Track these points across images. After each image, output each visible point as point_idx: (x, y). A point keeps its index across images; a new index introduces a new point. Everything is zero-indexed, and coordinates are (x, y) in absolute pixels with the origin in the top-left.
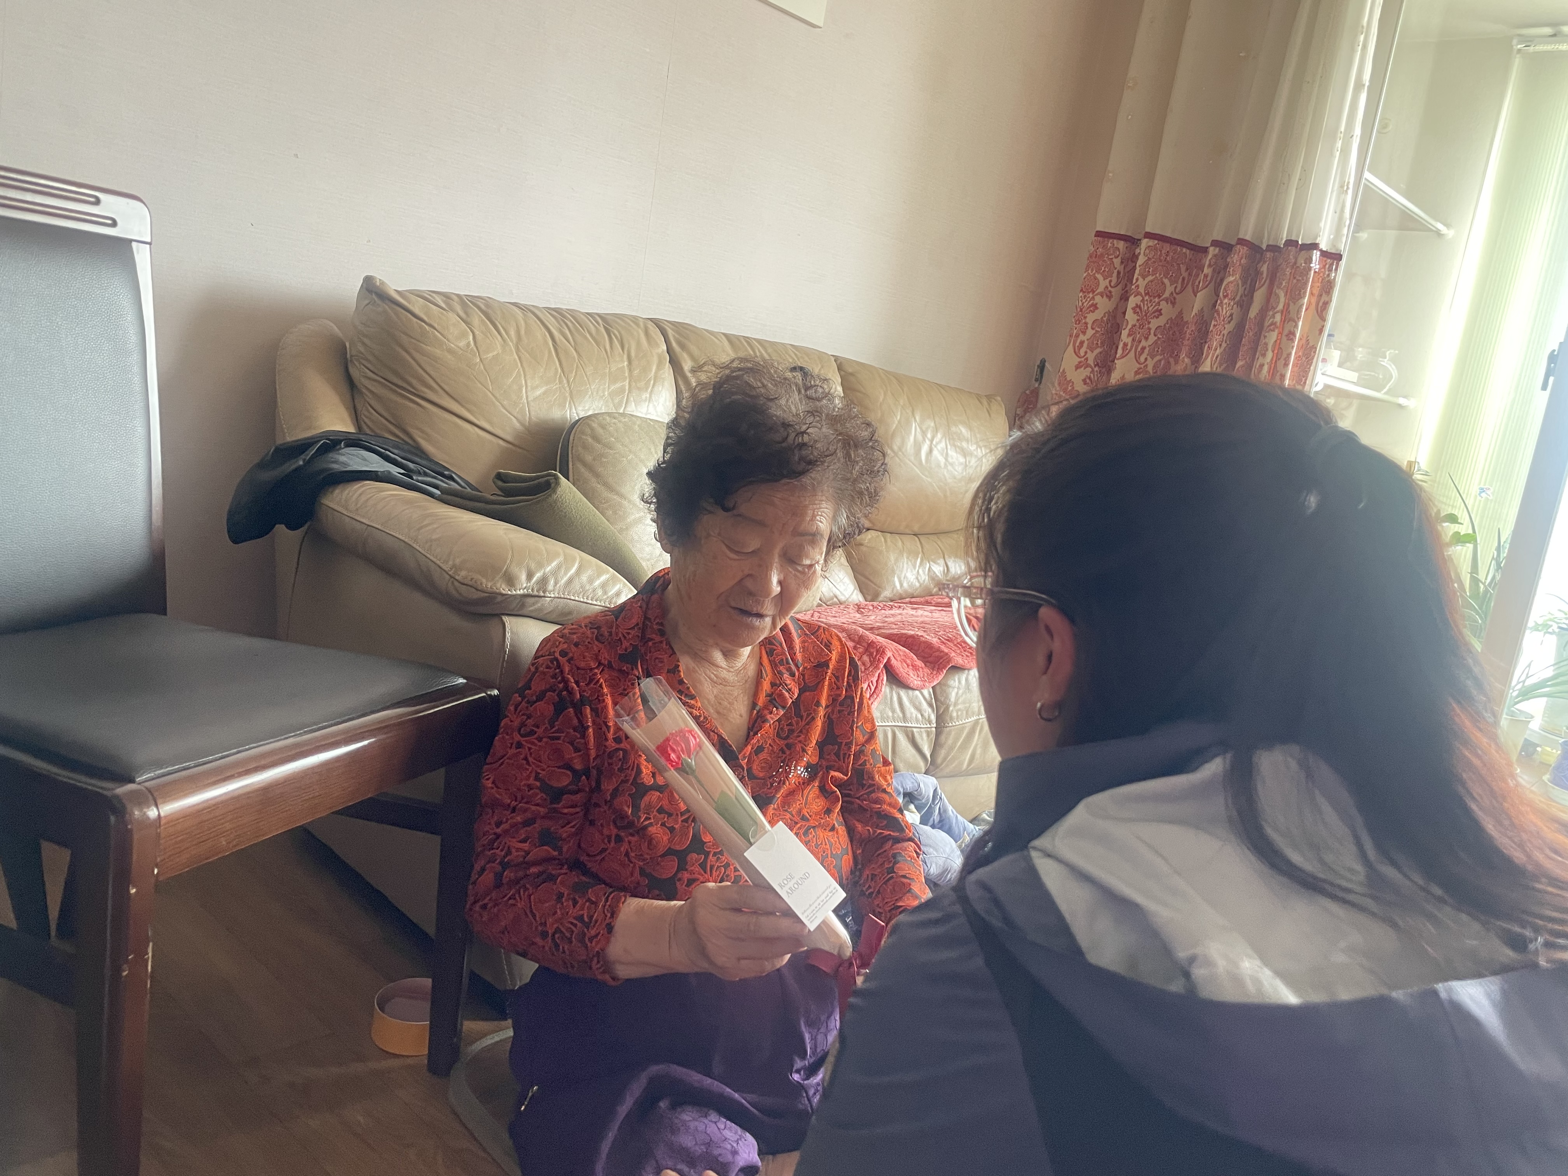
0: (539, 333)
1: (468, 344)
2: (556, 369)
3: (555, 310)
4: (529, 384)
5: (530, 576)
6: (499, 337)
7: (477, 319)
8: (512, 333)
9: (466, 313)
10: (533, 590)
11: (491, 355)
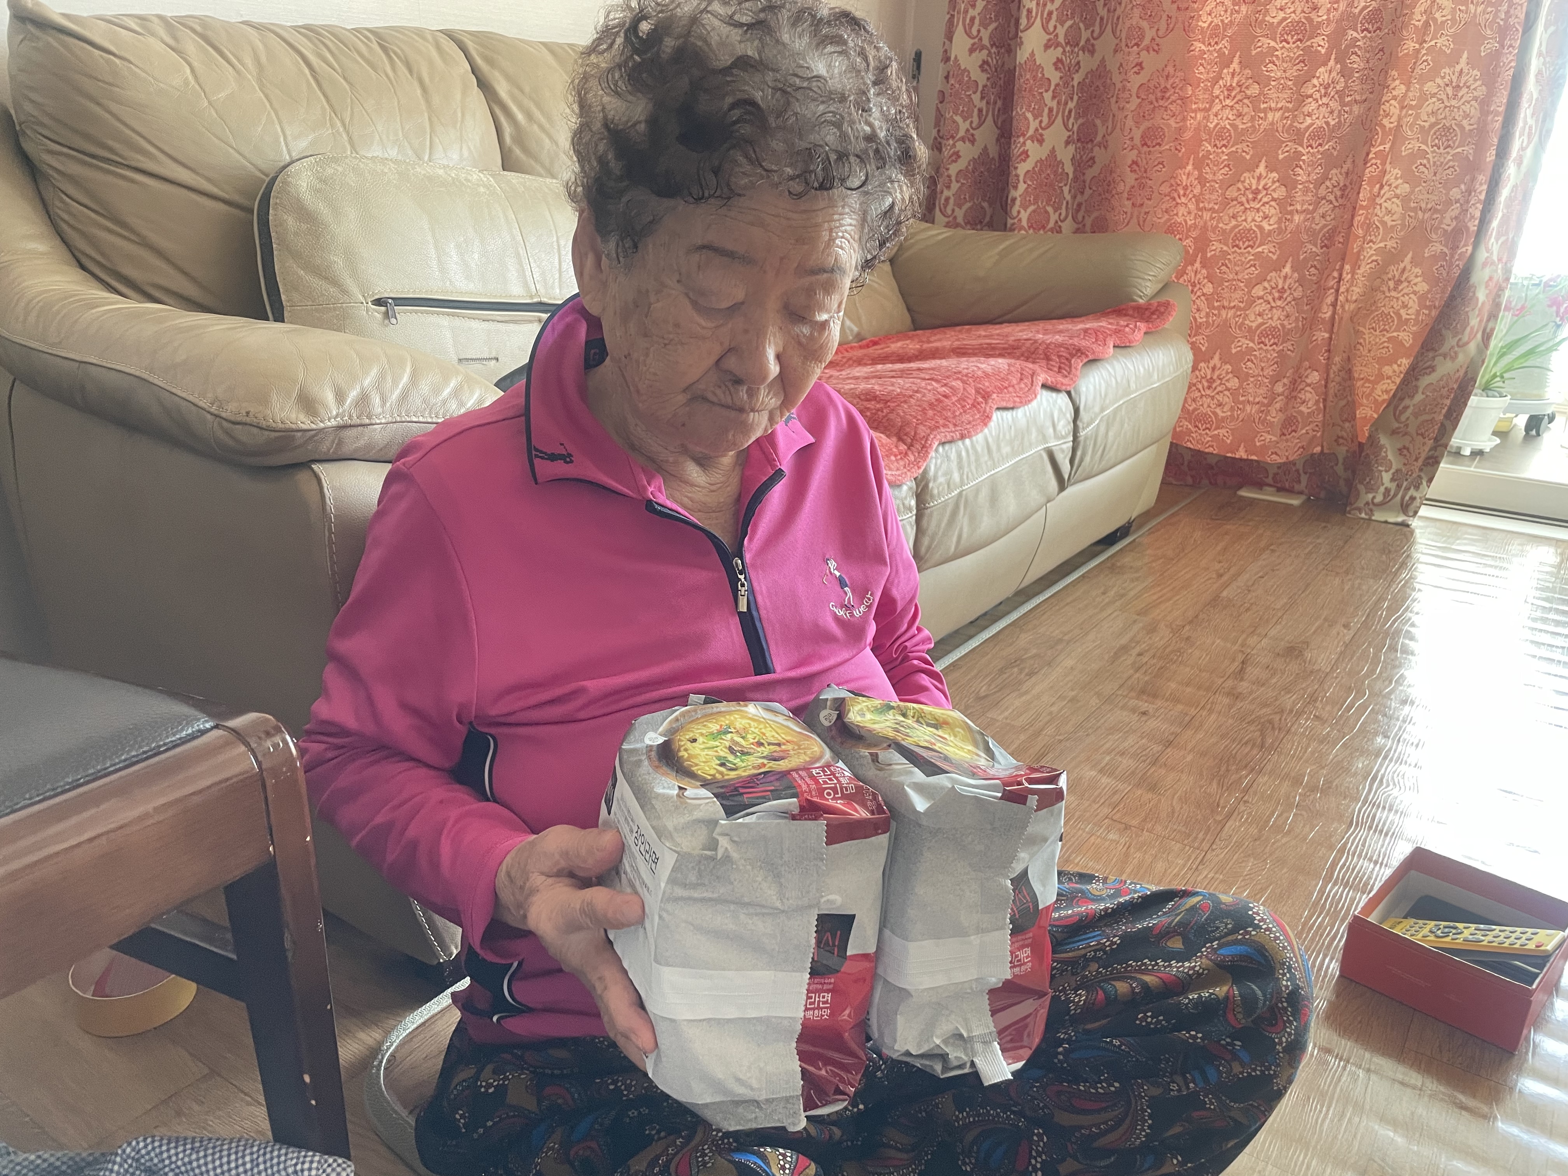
0: (288, 59)
1: (186, 83)
2: (323, 107)
3: (306, 27)
4: (288, 133)
5: (340, 397)
6: (231, 69)
7: (191, 45)
8: (249, 61)
9: (175, 39)
10: (350, 417)
11: (222, 95)
